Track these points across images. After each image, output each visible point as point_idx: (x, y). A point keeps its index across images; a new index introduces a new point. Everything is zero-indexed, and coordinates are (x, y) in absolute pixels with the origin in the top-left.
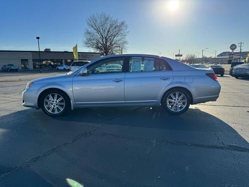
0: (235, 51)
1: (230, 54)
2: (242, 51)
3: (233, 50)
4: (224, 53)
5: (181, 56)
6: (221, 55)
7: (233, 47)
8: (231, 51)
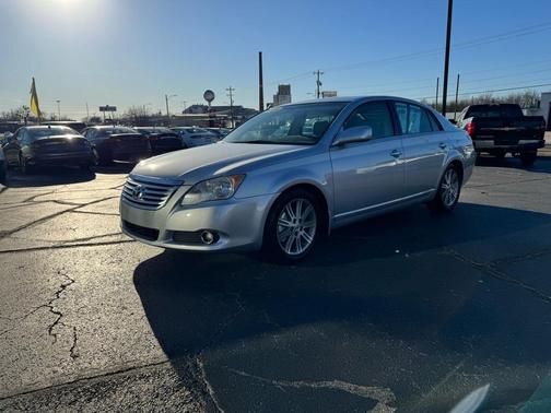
0: (213, 104)
1: (205, 109)
2: (234, 104)
3: (210, 101)
4: (195, 107)
5: (114, 109)
6: (190, 110)
7: (209, 95)
8: (206, 103)
